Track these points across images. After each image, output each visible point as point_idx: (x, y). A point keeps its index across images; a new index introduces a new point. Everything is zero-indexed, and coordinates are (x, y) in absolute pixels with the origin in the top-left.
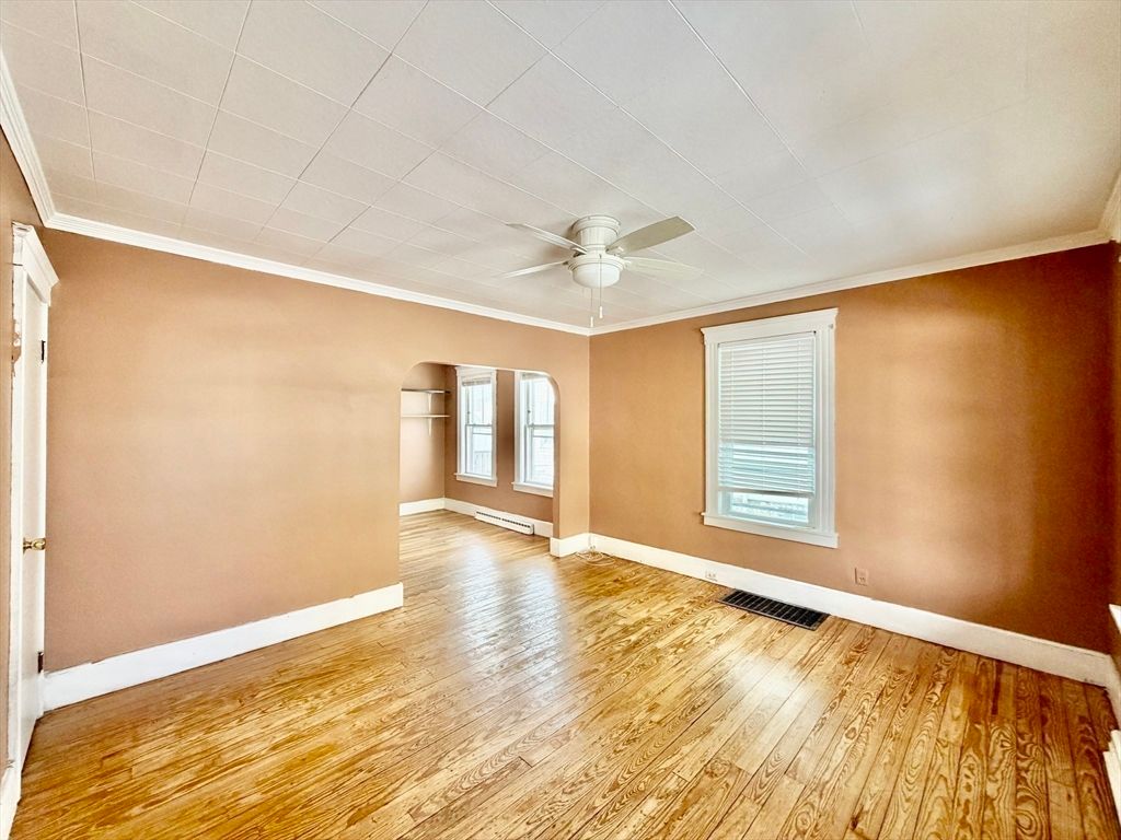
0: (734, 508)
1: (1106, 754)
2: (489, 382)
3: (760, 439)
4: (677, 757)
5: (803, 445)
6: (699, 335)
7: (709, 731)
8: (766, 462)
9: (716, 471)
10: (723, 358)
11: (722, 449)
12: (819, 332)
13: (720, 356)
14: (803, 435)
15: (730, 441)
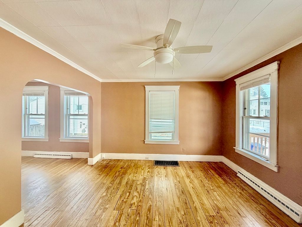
0: (152, 138)
1: (237, 175)
2: (43, 95)
3: (161, 118)
4: (201, 223)
5: (171, 119)
6: (143, 87)
7: (196, 208)
8: (162, 124)
9: (148, 128)
10: (150, 95)
11: (150, 121)
12: (176, 91)
13: (150, 94)
14: (171, 117)
15: (152, 119)
